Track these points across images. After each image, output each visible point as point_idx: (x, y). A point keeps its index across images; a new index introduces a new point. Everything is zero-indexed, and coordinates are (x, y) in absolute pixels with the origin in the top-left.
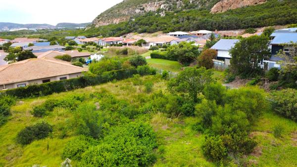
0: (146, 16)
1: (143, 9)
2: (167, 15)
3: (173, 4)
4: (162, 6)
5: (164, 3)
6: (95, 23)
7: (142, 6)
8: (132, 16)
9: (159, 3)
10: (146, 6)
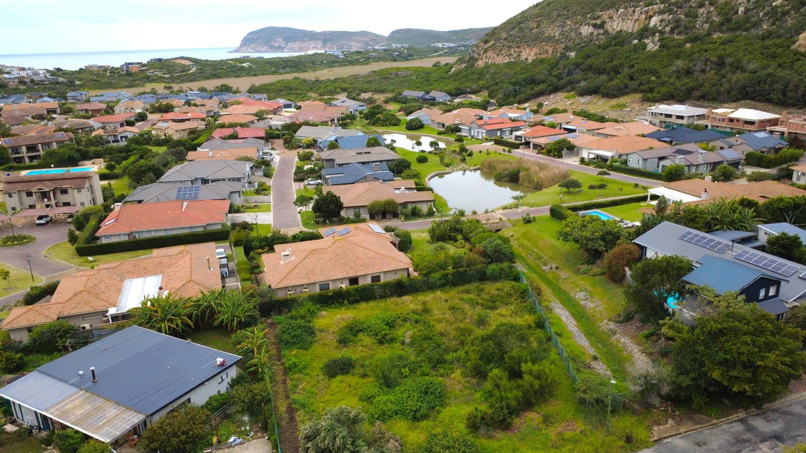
0: (605, 47)
1: (601, 26)
2: (663, 46)
3: (687, 15)
4: (654, 21)
5: (661, 12)
6: (476, 55)
7: (599, 17)
8: (570, 44)
9: (647, 12)
10: (611, 18)
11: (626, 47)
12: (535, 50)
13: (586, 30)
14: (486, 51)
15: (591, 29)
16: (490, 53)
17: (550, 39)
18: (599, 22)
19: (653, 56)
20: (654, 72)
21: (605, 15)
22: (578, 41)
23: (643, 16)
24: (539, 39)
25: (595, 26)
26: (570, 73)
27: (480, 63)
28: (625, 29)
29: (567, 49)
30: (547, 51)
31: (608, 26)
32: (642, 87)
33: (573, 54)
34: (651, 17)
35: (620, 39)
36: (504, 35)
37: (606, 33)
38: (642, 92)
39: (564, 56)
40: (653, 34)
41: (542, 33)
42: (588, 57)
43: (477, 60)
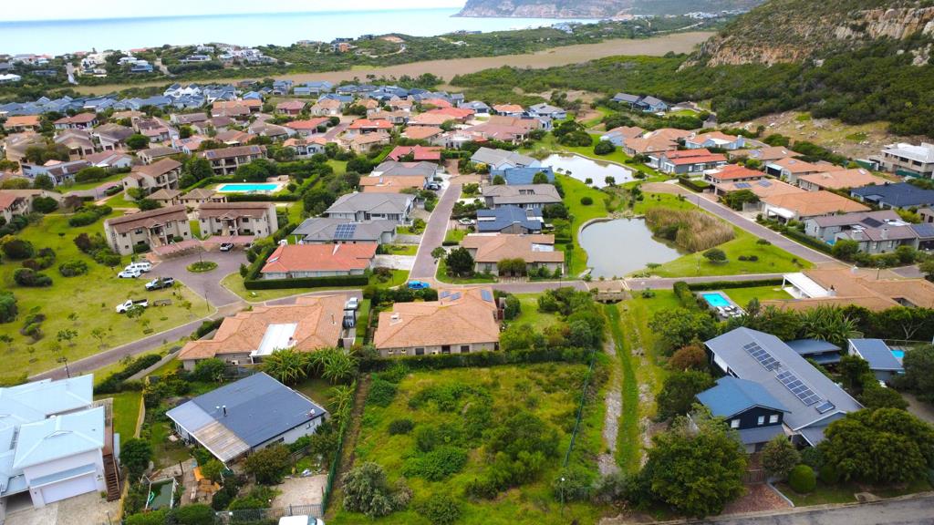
2: (932, 62)
6: (710, 51)
7: (861, 17)
8: (820, 48)
9: (922, 15)
10: (876, 19)
11: (888, 58)
12: (778, 52)
13: (842, 32)
14: (722, 47)
15: (848, 32)
16: (726, 51)
17: (797, 40)
18: (860, 23)
19: (918, 73)
20: (913, 97)
21: (869, 15)
22: (830, 45)
23: (917, 20)
24: (785, 39)
25: (854, 28)
26: (810, 88)
27: (714, 62)
28: (891, 34)
29: (816, 54)
30: (791, 55)
31: (870, 29)
32: (892, 114)
33: (820, 62)
34: (926, 21)
35: (882, 47)
36: (746, 29)
37: (867, 37)
38: (891, 120)
39: (810, 64)
40: (924, 45)
41: (791, 31)
42: (838, 67)
43: (710, 57)
